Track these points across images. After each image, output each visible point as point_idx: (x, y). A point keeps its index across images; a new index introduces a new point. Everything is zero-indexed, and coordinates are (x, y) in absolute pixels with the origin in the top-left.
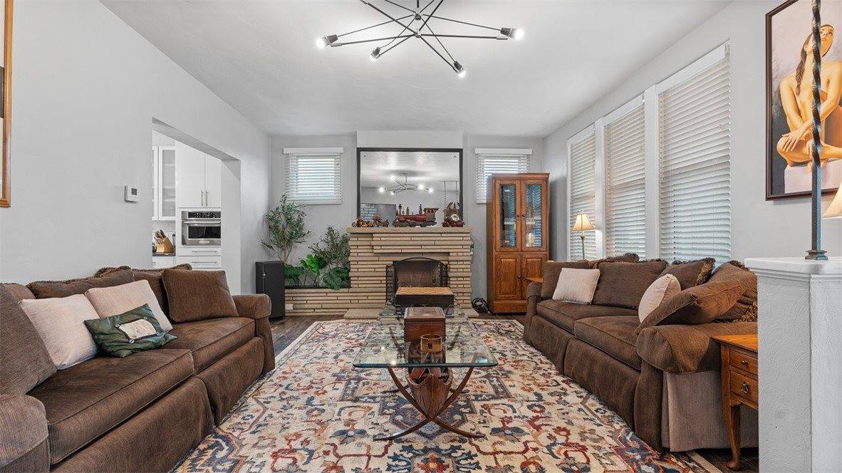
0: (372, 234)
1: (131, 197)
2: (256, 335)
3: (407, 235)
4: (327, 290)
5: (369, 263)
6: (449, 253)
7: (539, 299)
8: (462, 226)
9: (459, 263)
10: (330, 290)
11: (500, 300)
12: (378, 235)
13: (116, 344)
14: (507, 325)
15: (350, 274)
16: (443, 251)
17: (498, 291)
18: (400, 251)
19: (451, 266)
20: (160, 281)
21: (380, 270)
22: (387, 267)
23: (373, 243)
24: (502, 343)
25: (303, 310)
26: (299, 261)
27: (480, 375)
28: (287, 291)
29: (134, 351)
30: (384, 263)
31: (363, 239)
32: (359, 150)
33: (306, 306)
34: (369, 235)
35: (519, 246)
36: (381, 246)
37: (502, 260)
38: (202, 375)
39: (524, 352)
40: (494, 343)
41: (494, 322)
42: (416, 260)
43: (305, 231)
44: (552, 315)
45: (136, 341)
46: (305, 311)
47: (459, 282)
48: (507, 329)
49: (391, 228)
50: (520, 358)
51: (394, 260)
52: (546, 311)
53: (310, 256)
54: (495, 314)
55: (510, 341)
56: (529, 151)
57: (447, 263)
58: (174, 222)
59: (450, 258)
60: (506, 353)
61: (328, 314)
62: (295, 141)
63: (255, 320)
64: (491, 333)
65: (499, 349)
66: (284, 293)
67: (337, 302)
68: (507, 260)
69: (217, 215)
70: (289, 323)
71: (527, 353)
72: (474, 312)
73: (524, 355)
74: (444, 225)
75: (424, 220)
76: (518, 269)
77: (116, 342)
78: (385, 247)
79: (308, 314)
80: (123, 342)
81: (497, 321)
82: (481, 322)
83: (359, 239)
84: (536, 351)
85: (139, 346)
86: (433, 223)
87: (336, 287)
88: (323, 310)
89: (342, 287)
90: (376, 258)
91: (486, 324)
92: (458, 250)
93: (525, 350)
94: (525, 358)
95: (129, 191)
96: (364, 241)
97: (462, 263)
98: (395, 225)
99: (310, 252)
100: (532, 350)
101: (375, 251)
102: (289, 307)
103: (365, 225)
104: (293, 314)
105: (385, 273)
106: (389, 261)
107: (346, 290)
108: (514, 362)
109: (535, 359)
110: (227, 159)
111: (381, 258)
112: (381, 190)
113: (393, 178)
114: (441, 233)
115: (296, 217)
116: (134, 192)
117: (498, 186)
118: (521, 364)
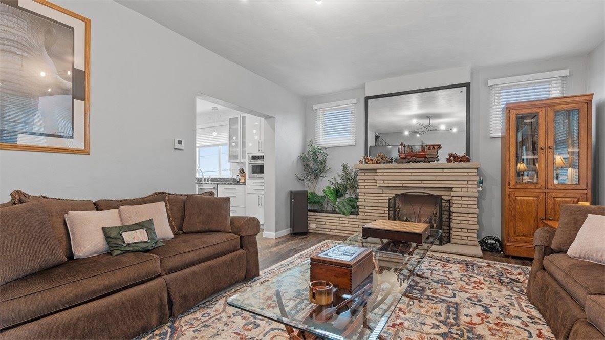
0: (376, 169)
1: (177, 146)
2: (241, 248)
3: (407, 171)
4: (340, 215)
5: (374, 195)
6: (452, 188)
7: (548, 251)
8: (468, 161)
9: (463, 198)
10: (342, 215)
11: (514, 241)
12: (380, 171)
13: (114, 245)
14: (516, 272)
15: (358, 204)
16: (445, 186)
17: (512, 232)
18: (401, 185)
19: (454, 202)
20: (185, 202)
21: (383, 201)
22: (389, 200)
23: (377, 178)
24: (495, 295)
25: (322, 230)
26: (321, 191)
27: (437, 331)
28: (309, 213)
29: (125, 252)
30: (388, 195)
31: (369, 174)
32: (367, 99)
33: (325, 226)
34: (374, 171)
35: (542, 182)
36: (383, 180)
37: (519, 198)
38: (168, 277)
39: (521, 314)
40: (483, 293)
41: (499, 265)
42: (413, 193)
43: (327, 168)
44: (560, 276)
45: (128, 245)
46: (324, 230)
47: (463, 218)
48: (514, 277)
49: (394, 165)
50: (508, 321)
51: (396, 193)
52: (552, 269)
53: (329, 188)
54: (508, 256)
55: (509, 293)
56: (566, 73)
57: (450, 198)
58: (245, 163)
59: (452, 194)
60: (492, 309)
61: (341, 234)
62: (320, 98)
63: (241, 237)
64: (487, 279)
65: (486, 301)
66: (308, 215)
67: (348, 225)
68: (524, 198)
69: (262, 157)
70: (312, 239)
71: (525, 317)
72: (478, 251)
73: (517, 317)
74: (449, 160)
75: (424, 157)
76: (542, 208)
77: (115, 244)
78: (386, 182)
79: (326, 233)
80: (120, 245)
81: (505, 265)
82: (483, 263)
83: (366, 174)
84: (539, 316)
85: (129, 249)
86: (436, 158)
87: (346, 213)
88: (337, 231)
89: (352, 213)
90: (380, 191)
91: (489, 266)
92: (462, 186)
93: (522, 310)
94: (517, 322)
95: (176, 142)
96: (369, 176)
97: (467, 198)
98: (397, 161)
99: (328, 184)
100: (535, 313)
101: (378, 185)
102: (313, 226)
103: (371, 162)
104: (315, 232)
105: (388, 204)
106: (391, 193)
107: (355, 216)
108: (497, 324)
109: (533, 329)
110: (267, 117)
111: (385, 191)
112: (407, 133)
113: (414, 122)
114: (443, 169)
115: (320, 158)
116: (180, 142)
117: (513, 117)
118: (505, 329)
